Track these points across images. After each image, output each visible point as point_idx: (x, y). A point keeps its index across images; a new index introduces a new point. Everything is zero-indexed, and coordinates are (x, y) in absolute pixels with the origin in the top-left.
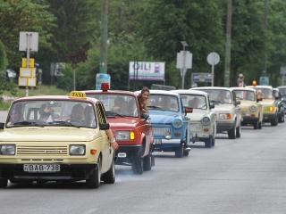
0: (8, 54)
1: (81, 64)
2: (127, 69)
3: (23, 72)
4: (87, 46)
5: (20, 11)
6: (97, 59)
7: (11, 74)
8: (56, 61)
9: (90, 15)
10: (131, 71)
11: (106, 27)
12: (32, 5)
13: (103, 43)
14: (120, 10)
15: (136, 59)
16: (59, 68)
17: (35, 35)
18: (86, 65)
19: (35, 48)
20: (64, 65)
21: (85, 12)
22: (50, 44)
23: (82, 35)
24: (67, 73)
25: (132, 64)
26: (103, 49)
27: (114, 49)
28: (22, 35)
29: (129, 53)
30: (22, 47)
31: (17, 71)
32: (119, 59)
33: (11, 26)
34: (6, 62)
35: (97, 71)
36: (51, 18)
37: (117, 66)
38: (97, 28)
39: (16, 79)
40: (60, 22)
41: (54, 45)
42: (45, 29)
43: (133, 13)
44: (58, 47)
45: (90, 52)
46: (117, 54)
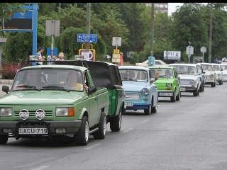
0: (107, 48)
1: (141, 52)
2: (163, 54)
3: (114, 56)
4: (144, 44)
5: (113, 27)
6: (149, 50)
7: (109, 57)
8: (129, 51)
9: (145, 29)
10: (165, 55)
11: (153, 35)
12: (118, 25)
13: (151, 42)
14: (159, 27)
15: (167, 50)
16: (131, 54)
17: (120, 38)
18: (143, 52)
19: (120, 45)
20: (133, 53)
21: (143, 28)
22: (127, 43)
23: (142, 38)
24: (135, 56)
25: (165, 52)
26: (151, 45)
27: (157, 45)
28: (114, 38)
29: (164, 47)
30: (114, 44)
31: (111, 56)
32: (159, 50)
33: (108, 34)
34: (106, 51)
35: (149, 55)
36: (127, 30)
37: (158, 53)
38: (149, 35)
39: (111, 59)
40: (131, 33)
41: (129, 43)
42: (124, 36)
43: (166, 28)
44: (130, 44)
45: (145, 46)
46: (158, 47)
